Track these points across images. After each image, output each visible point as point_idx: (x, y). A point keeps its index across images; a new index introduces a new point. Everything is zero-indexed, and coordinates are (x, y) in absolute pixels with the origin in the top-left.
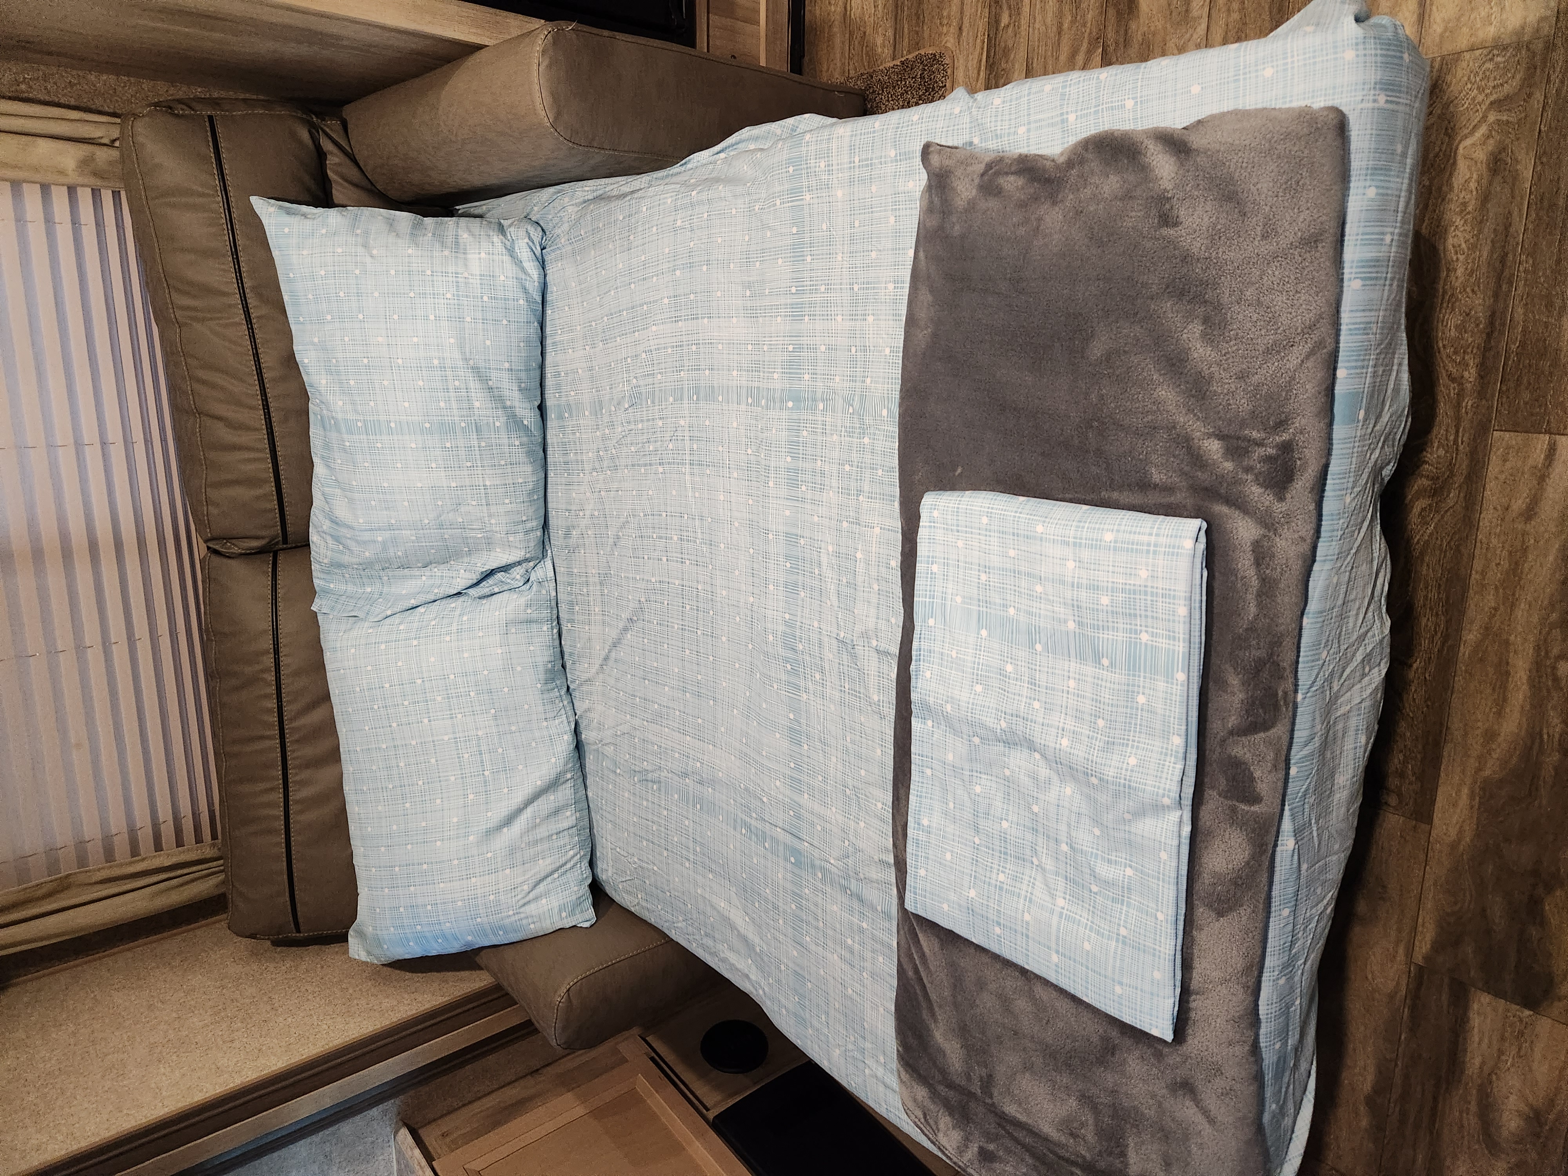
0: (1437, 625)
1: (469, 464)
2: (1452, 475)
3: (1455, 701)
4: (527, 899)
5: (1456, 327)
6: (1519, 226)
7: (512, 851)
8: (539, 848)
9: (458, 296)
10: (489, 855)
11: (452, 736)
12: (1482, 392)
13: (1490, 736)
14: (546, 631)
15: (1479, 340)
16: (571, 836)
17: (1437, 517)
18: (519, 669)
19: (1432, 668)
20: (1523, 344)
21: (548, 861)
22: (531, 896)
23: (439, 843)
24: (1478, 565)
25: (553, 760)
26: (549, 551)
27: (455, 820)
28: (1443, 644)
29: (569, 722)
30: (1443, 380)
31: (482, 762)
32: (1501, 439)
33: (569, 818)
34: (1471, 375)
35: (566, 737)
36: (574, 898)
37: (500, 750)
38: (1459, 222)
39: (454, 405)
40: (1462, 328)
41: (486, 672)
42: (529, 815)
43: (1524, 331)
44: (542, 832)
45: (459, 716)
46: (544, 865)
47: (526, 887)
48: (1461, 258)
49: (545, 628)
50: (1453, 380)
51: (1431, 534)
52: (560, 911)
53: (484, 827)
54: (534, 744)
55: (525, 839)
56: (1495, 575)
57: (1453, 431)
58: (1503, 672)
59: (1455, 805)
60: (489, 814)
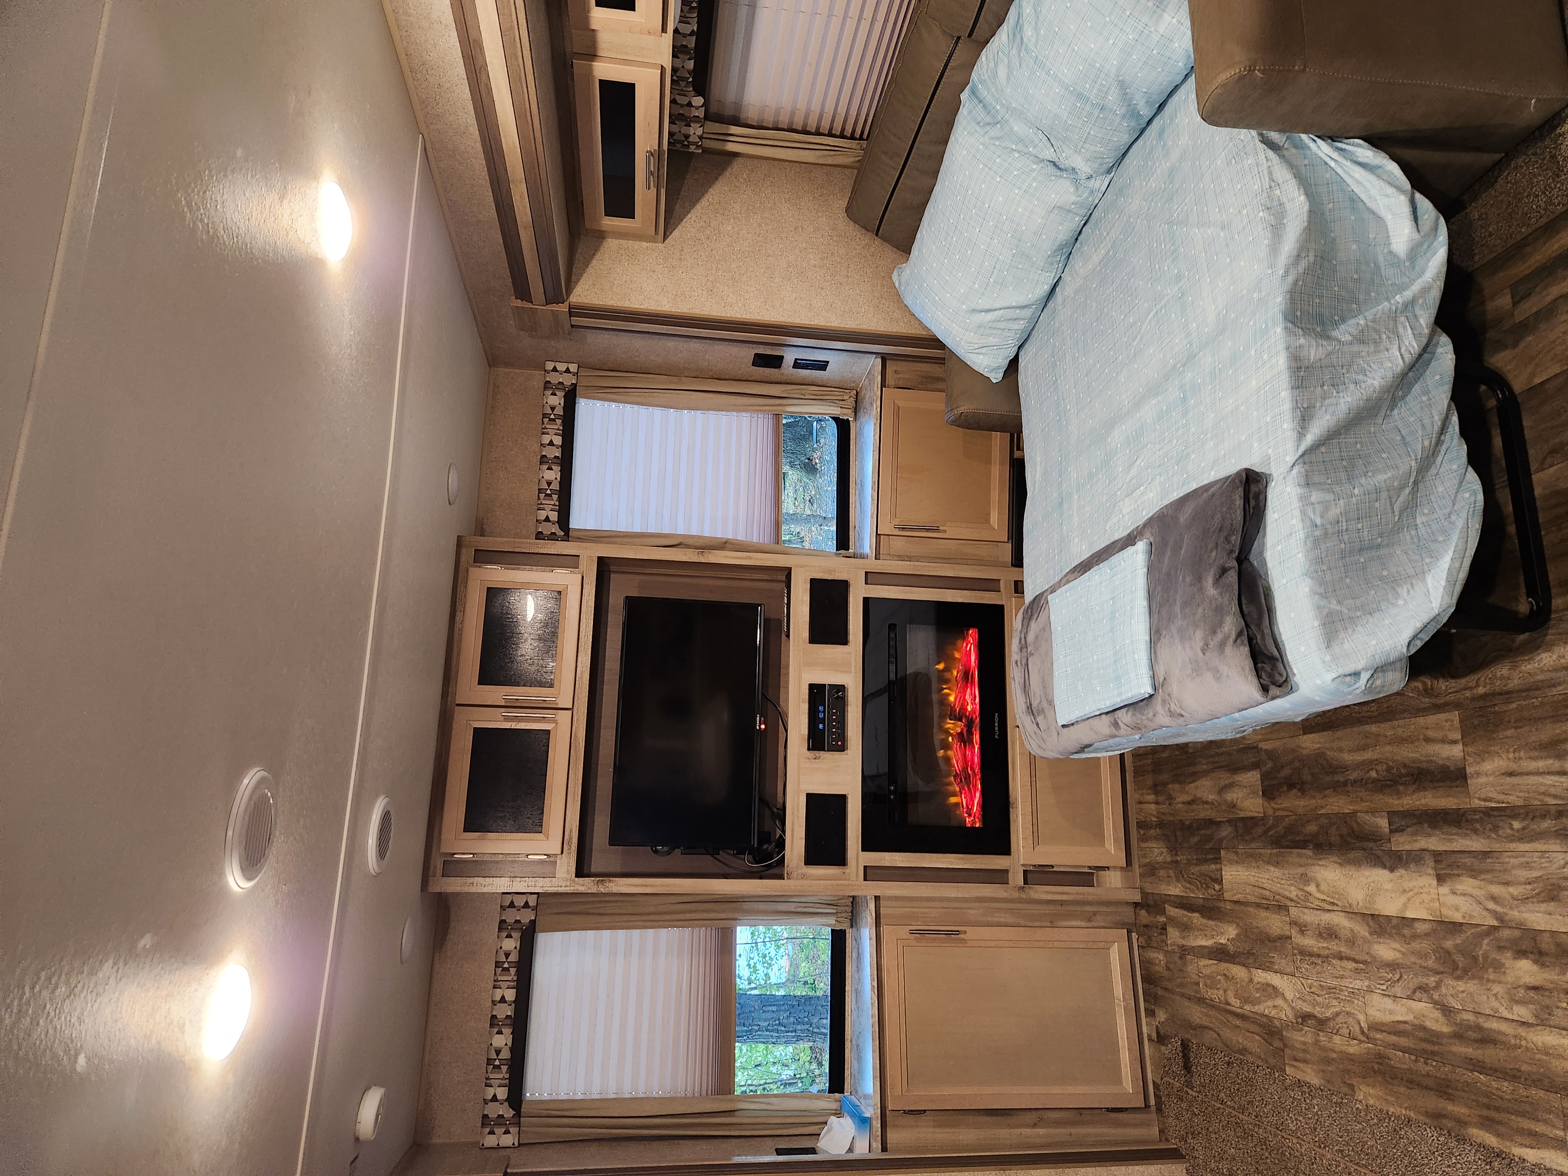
0: (1373, 712)
1: (1085, 119)
2: (1436, 697)
3: (1348, 730)
4: (973, 351)
5: (1502, 674)
6: (1555, 691)
7: (980, 326)
8: (995, 332)
9: (1137, 40)
10: (968, 321)
11: (986, 248)
12: (1473, 699)
13: (1341, 750)
14: (1078, 220)
15: (1497, 689)
16: (1016, 334)
17: (1416, 696)
18: (1044, 237)
19: (1357, 716)
20: (1499, 712)
21: (996, 340)
22: (976, 351)
23: (948, 295)
24: (1401, 722)
25: (1030, 296)
26: (1113, 173)
27: (962, 291)
28: (1367, 717)
29: (1054, 278)
30: (1476, 677)
31: (993, 272)
32: (1455, 716)
33: (1021, 325)
34: (1481, 690)
35: (1046, 287)
36: (997, 365)
37: (1006, 273)
38: (1554, 657)
39: (1095, 91)
40: (1502, 678)
41: (1024, 228)
42: (1000, 314)
43: (1506, 711)
44: (1002, 325)
45: (996, 240)
46: (992, 340)
47: (976, 346)
48: (1536, 665)
49: (1077, 219)
50: (1477, 682)
51: (1408, 695)
52: (985, 368)
53: (973, 306)
54: (1025, 281)
55: (990, 325)
56: (1400, 731)
57: (1455, 690)
58: (1364, 748)
59: (1313, 743)
60: (980, 301)
